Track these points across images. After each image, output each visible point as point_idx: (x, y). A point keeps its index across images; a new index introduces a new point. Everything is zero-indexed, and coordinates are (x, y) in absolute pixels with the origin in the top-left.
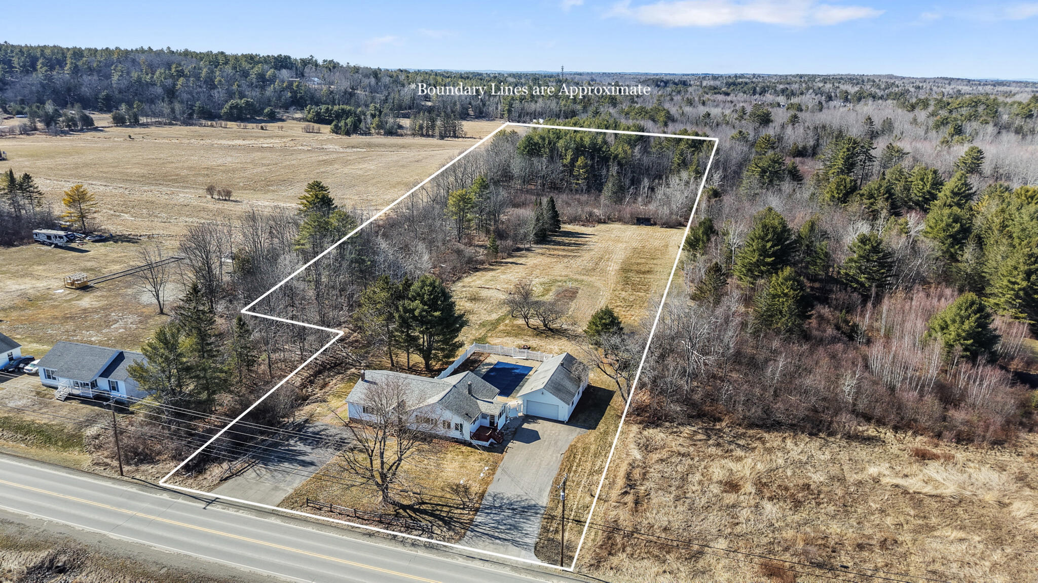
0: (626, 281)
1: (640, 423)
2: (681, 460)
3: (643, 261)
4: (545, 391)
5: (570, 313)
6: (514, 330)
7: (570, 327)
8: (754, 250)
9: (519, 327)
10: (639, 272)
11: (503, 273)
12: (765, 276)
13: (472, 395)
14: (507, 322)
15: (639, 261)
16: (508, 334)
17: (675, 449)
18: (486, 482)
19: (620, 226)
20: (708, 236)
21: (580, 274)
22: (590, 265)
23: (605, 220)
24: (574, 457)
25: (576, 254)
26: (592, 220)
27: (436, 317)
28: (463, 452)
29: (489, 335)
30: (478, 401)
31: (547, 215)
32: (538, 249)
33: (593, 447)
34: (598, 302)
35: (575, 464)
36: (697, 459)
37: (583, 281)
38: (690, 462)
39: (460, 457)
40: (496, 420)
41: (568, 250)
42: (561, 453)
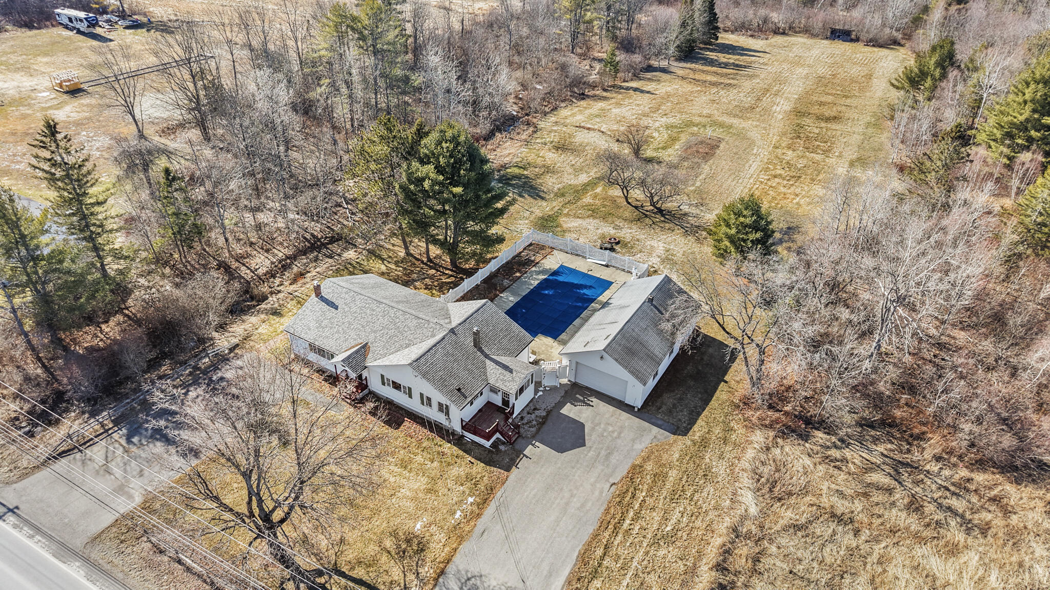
0: (798, 133)
1: (771, 426)
2: (834, 533)
3: (830, 99)
4: (605, 355)
5: (698, 184)
6: (604, 206)
7: (694, 211)
8: (1025, 102)
9: (613, 201)
10: (820, 118)
11: (619, 105)
12: (1034, 147)
13: (480, 350)
14: (599, 190)
15: (823, 99)
16: (593, 212)
17: (825, 502)
18: (458, 534)
19: (806, 40)
20: (944, 68)
21: (729, 114)
22: (749, 101)
23: (784, 29)
24: (633, 496)
25: (731, 81)
26: (765, 29)
27: (454, 196)
28: (443, 454)
29: (566, 211)
30: (488, 362)
31: (700, 18)
32: (680, 68)
33: (673, 474)
34: (747, 165)
35: (631, 514)
36: (865, 534)
37: (731, 127)
38: (849, 540)
39: (436, 464)
40: (512, 400)
41: (722, 75)
42: (612, 481)
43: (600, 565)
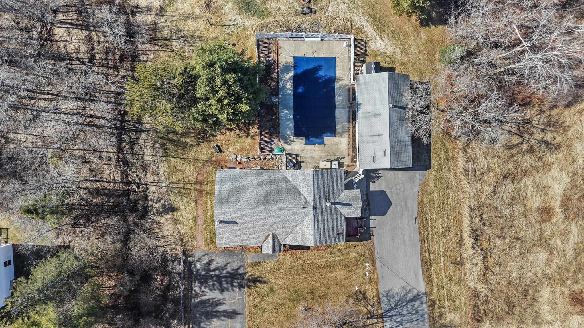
18: (374, 282)
24: (426, 219)
35: (430, 228)
42: (414, 217)
43: (430, 260)
